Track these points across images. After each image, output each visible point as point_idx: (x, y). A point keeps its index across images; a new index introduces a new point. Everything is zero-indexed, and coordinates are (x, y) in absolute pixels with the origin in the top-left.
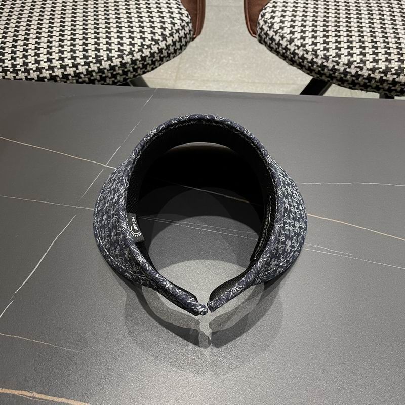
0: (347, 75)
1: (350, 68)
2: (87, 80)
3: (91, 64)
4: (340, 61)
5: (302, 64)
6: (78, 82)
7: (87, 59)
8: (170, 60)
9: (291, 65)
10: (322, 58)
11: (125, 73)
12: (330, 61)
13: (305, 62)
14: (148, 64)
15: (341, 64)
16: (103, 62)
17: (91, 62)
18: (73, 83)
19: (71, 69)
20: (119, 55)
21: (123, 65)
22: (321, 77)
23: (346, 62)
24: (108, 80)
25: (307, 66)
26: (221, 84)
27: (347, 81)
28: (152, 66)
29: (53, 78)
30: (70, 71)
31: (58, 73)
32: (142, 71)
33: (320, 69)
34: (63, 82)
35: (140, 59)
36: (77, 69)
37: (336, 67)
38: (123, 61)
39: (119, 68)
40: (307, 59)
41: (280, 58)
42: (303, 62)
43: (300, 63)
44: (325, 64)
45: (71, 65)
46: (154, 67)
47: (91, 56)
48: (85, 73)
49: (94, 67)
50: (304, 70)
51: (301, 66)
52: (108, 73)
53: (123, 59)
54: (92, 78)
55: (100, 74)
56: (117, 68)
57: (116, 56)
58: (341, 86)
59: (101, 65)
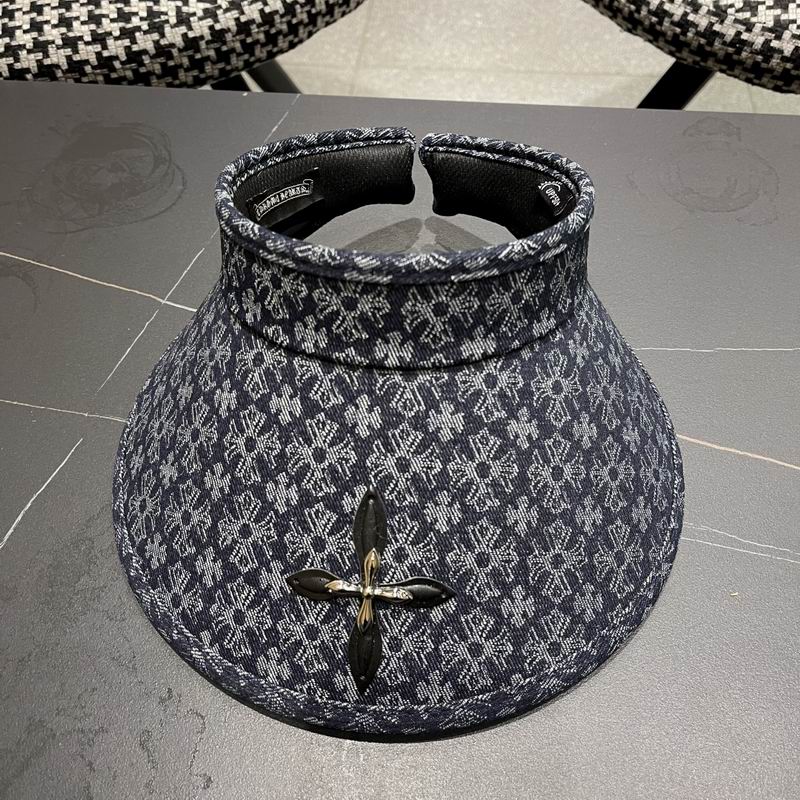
0: (772, 57)
1: (779, 37)
2: (129, 74)
3: (137, 34)
4: (754, 20)
5: (658, 27)
6: (108, 80)
7: (128, 21)
8: (335, 21)
9: (629, 31)
10: (709, 12)
11: (224, 57)
12: (729, 20)
13: (666, 23)
14: (280, 32)
15: (757, 29)
16: (167, 29)
17: (138, 29)
18: (96, 82)
19: (90, 47)
20: (206, 11)
21: (218, 36)
22: (706, 61)
23: (770, 24)
24: (182, 74)
25: (669, 33)
26: (457, 76)
27: (771, 71)
28: (291, 37)
29: (46, 72)
30: (88, 52)
31: (58, 57)
32: (265, 50)
33: (703, 41)
34: (71, 81)
35: (259, 19)
36: (105, 47)
37: (745, 36)
38: (218, 27)
39: (208, 43)
40: (671, 15)
41: (602, 13)
42: (660, 23)
43: (652, 25)
44: (717, 27)
45: (88, 38)
46: (296, 40)
47: (136, 14)
48: (124, 58)
49: (145, 42)
50: (661, 44)
51: (654, 35)
52: (180, 57)
53: (217, 21)
54: (143, 70)
55: (162, 60)
56: (203, 44)
57: (200, 13)
58: (754, 84)
59: (163, 35)
